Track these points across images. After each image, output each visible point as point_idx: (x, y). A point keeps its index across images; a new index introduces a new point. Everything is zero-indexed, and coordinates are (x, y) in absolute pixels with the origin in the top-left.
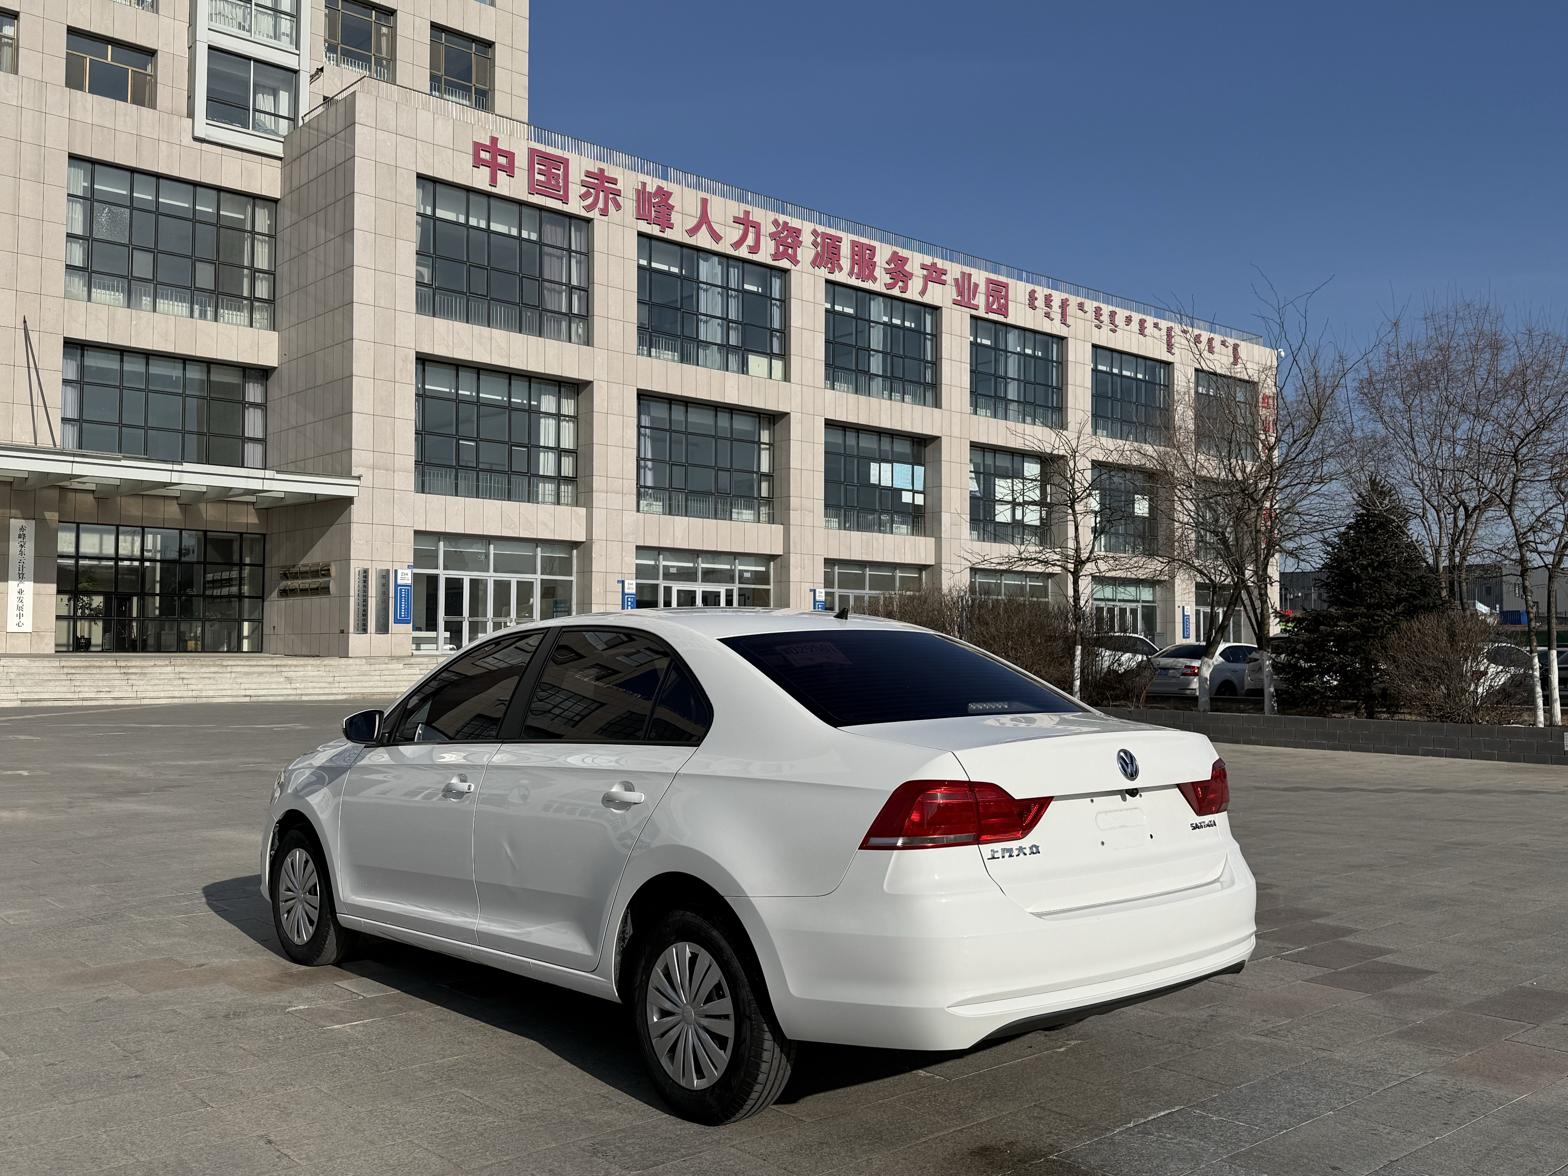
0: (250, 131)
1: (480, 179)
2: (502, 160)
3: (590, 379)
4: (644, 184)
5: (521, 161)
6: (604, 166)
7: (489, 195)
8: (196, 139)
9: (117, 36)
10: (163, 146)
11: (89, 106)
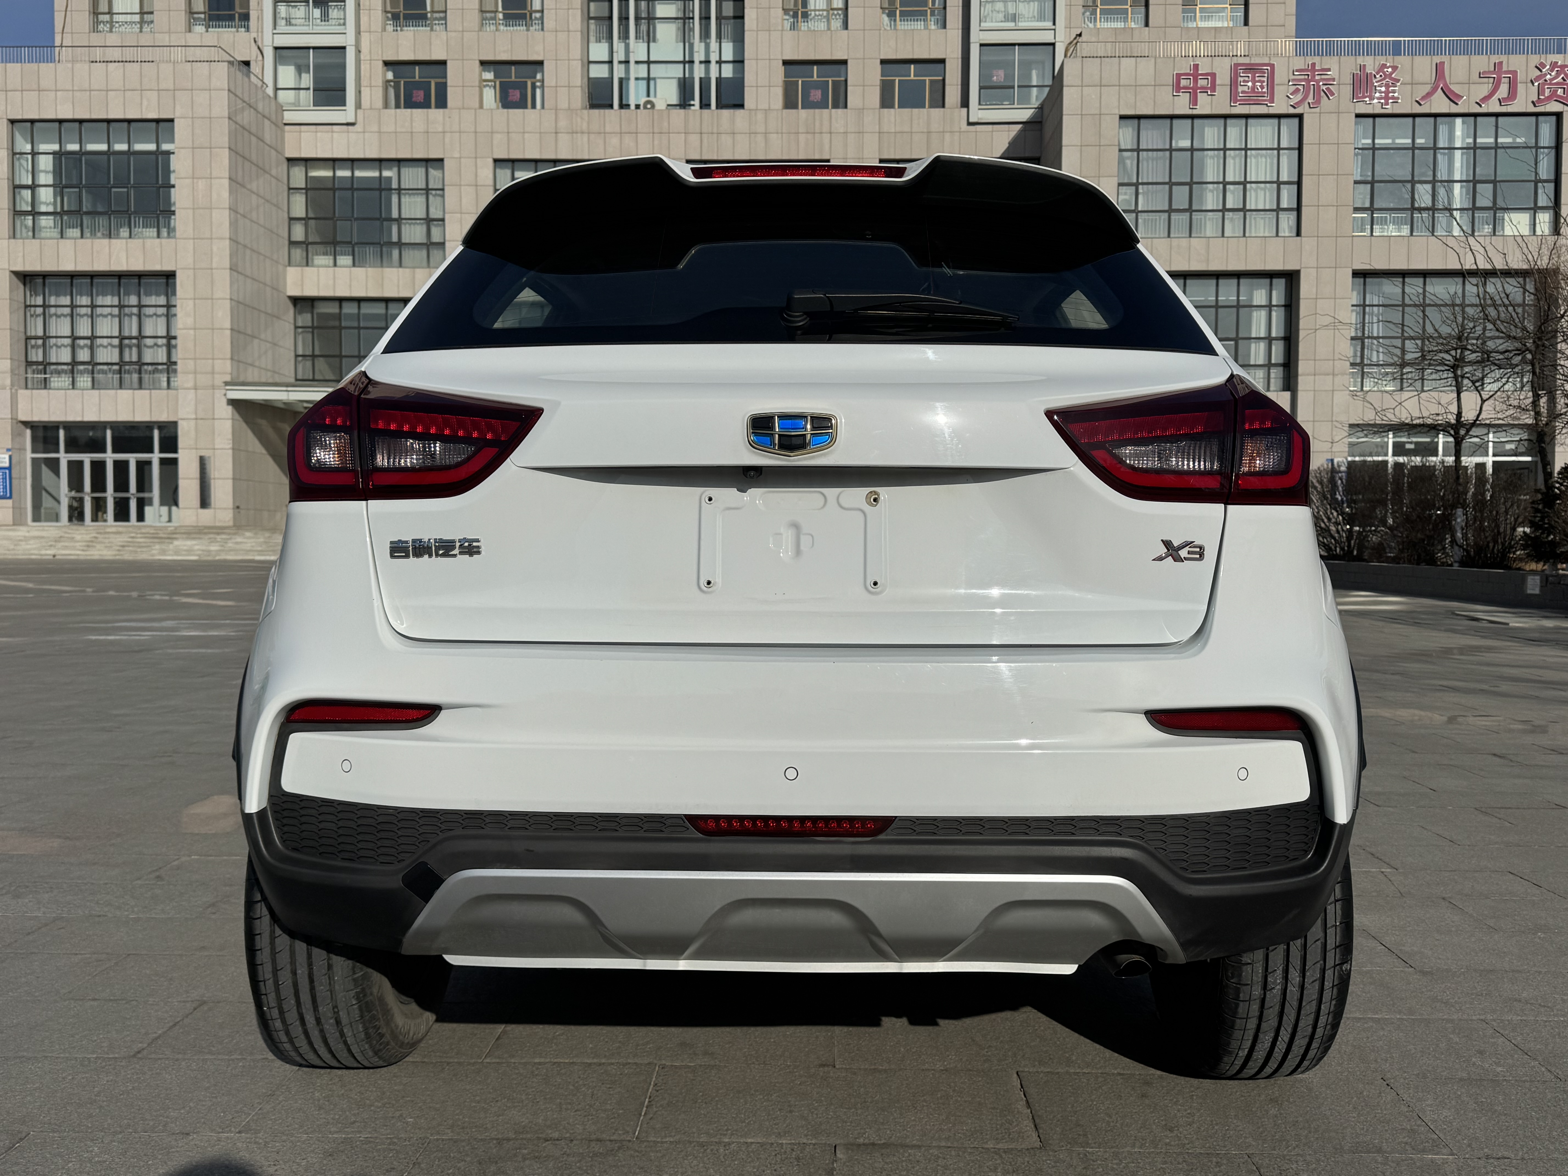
0: (1016, 106)
1: (1182, 105)
2: (1202, 83)
3: (1297, 268)
4: (1362, 68)
5: (1223, 78)
6: (1316, 59)
7: (1192, 117)
8: (970, 124)
9: (916, 56)
10: (947, 136)
11: (893, 119)
